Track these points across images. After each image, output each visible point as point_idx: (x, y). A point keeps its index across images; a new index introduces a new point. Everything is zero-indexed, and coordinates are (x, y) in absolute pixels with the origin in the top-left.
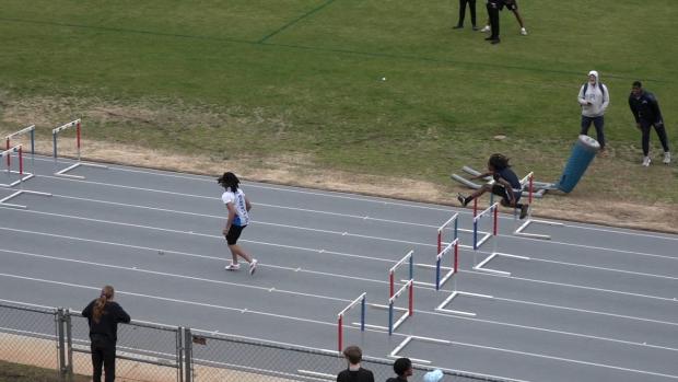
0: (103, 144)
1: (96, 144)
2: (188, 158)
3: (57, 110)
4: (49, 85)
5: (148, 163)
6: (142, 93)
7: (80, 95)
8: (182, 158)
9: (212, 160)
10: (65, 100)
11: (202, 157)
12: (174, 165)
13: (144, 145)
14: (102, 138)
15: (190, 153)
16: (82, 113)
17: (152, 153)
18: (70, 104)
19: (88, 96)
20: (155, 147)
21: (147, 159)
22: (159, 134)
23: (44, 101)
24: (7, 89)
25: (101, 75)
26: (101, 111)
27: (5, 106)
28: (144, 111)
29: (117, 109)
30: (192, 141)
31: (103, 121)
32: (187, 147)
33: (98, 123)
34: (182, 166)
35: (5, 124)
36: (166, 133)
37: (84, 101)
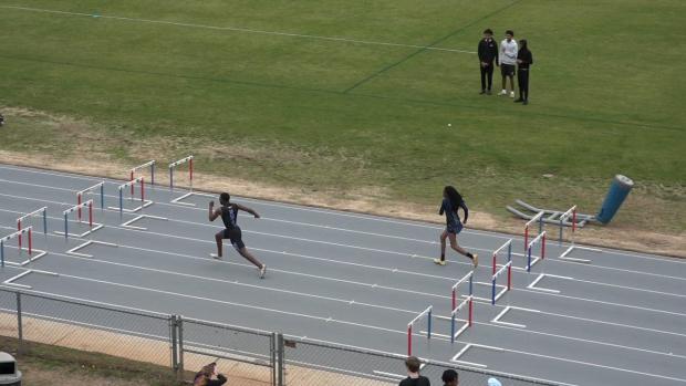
0: (211, 177)
1: (205, 177)
2: (283, 189)
3: (173, 148)
4: (167, 126)
5: (249, 194)
6: (245, 135)
7: (193, 135)
8: (279, 190)
9: (303, 191)
10: (180, 139)
11: (294, 189)
12: (271, 195)
13: (246, 179)
14: (211, 172)
15: (284, 186)
16: (194, 151)
17: (252, 185)
18: (185, 143)
19: (199, 136)
20: (255, 180)
21: (248, 189)
22: (259, 169)
23: (163, 140)
24: (132, 129)
25: (210, 119)
26: (210, 150)
27: (131, 144)
28: (246, 149)
29: (224, 148)
30: (287, 175)
31: (212, 157)
32: (283, 181)
33: (208, 159)
34: (278, 197)
35: (131, 159)
36: (265, 169)
37: (196, 141)
